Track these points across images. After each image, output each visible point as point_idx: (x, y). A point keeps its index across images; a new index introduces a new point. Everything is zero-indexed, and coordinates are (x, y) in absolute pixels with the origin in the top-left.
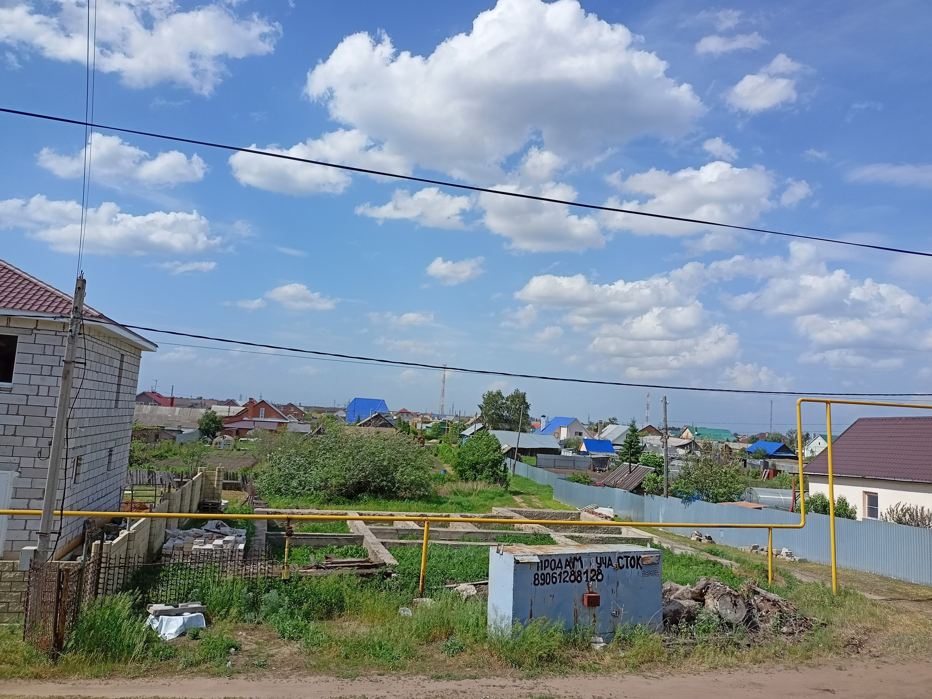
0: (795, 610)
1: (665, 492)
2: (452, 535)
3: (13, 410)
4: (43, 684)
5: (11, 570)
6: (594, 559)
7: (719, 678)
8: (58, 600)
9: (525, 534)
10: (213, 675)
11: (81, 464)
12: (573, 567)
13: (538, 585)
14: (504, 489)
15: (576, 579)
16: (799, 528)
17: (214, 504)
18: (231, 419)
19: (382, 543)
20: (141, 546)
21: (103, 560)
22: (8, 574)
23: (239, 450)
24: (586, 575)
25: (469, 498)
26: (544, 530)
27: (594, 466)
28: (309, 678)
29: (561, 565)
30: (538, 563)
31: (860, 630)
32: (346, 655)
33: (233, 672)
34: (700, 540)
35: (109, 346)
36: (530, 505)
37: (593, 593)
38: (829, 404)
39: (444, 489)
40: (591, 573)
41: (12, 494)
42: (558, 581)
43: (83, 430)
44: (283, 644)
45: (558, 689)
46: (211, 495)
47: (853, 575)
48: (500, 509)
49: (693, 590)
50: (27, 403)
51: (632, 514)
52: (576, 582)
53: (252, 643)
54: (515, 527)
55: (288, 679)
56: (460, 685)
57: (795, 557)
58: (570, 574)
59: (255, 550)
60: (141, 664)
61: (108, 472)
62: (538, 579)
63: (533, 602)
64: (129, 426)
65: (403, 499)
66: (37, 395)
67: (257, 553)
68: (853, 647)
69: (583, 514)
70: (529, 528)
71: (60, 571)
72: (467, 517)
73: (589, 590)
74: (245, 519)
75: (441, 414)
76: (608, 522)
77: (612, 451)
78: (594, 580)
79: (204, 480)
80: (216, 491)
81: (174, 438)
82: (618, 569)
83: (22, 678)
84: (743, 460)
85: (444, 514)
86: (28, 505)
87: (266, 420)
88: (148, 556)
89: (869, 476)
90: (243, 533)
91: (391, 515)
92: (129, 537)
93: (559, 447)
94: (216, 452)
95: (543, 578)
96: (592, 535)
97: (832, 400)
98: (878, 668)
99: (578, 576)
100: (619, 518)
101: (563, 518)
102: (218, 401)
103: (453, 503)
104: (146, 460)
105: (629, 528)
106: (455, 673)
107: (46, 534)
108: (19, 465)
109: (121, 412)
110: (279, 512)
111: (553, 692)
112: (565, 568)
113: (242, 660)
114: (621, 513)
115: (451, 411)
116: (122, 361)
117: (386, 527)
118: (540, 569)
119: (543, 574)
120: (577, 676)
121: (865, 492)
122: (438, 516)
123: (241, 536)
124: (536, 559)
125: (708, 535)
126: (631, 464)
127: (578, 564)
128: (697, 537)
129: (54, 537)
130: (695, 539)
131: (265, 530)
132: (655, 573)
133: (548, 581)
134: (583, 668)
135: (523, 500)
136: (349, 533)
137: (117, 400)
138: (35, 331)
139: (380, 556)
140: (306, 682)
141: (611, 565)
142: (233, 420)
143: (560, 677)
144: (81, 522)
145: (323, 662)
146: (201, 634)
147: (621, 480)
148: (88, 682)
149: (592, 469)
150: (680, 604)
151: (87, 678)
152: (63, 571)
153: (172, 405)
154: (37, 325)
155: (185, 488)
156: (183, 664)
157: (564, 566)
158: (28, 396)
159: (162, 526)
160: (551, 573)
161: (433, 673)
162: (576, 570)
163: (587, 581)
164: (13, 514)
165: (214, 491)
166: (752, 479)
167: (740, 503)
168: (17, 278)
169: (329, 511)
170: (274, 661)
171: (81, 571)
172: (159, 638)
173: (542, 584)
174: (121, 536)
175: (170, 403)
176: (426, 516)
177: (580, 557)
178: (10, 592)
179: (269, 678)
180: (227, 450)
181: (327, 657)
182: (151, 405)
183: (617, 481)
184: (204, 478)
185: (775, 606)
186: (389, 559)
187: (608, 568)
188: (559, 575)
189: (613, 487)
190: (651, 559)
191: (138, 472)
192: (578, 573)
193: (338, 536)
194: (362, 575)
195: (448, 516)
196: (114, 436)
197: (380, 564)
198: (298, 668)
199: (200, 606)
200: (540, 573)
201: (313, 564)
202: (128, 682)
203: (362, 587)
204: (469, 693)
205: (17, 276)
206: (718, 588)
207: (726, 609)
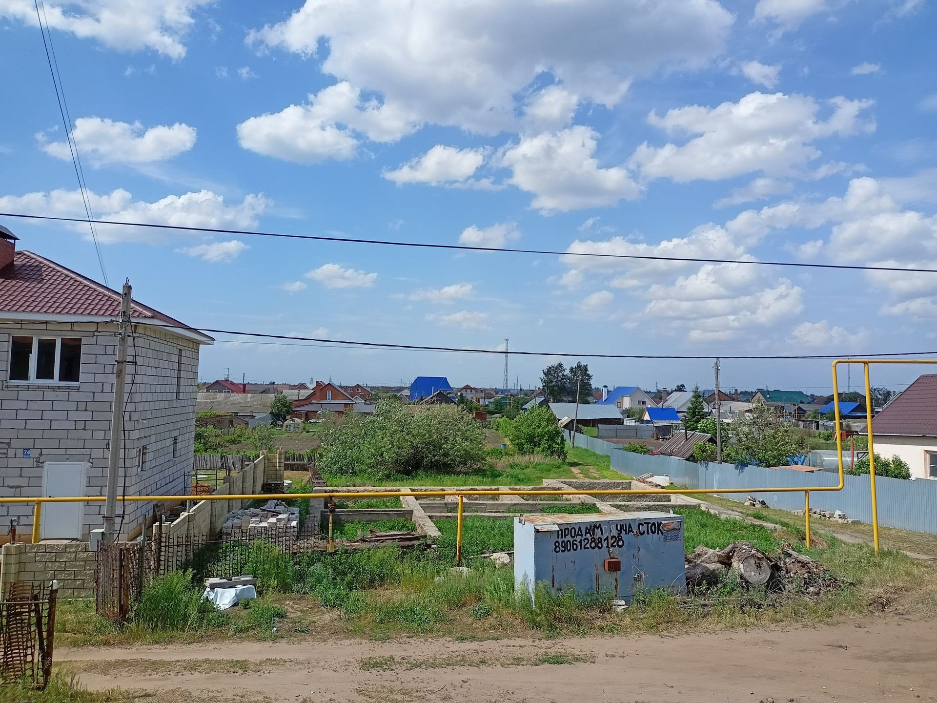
0: (825, 571)
1: (719, 458)
2: (499, 507)
3: (82, 406)
4: (111, 650)
5: (84, 551)
6: (614, 526)
7: (734, 636)
8: (121, 576)
9: (571, 504)
10: (259, 640)
11: (147, 453)
12: (594, 535)
13: (559, 552)
14: (561, 461)
15: (596, 545)
16: (838, 490)
17: (276, 485)
18: (301, 402)
19: (429, 516)
20: (202, 526)
21: (163, 540)
22: (81, 554)
23: (309, 432)
24: (606, 541)
25: (526, 471)
26: (590, 500)
27: (657, 434)
28: (344, 641)
29: (581, 532)
30: (558, 531)
31: (889, 589)
32: (380, 620)
33: (277, 637)
34: (754, 505)
35: (166, 343)
36: (587, 476)
37: (614, 558)
38: (868, 364)
39: (501, 463)
40: (612, 540)
41: (86, 483)
42: (579, 547)
43: (145, 422)
44: (326, 612)
45: (574, 648)
46: (274, 476)
47: (906, 535)
48: (549, 481)
49: (719, 553)
50: (94, 399)
51: (687, 481)
52: (597, 548)
53: (297, 612)
54: (564, 498)
55: (325, 643)
56: (482, 646)
57: (848, 519)
58: (590, 541)
59: (308, 527)
60: (197, 631)
61: (174, 459)
62: (558, 546)
63: (555, 567)
64: (192, 416)
65: (458, 473)
66: (102, 392)
67: (309, 529)
68: (878, 606)
69: (634, 483)
70: (575, 500)
71: (121, 550)
72: (516, 489)
73: (610, 555)
74: (304, 498)
75: (505, 388)
76: (658, 490)
77: (677, 418)
78: (615, 546)
79: (266, 463)
80: (278, 472)
81: (247, 424)
82: (638, 535)
83: (93, 645)
84: (816, 422)
85: (494, 487)
86: (101, 492)
87: (333, 401)
88: (211, 535)
89: (929, 434)
90: (296, 511)
91: (443, 490)
92: (190, 519)
93: (621, 416)
94: (287, 435)
95: (563, 545)
96: (638, 504)
97: (870, 360)
98: (899, 625)
99: (598, 543)
100: (674, 486)
101: (614, 488)
102: (290, 385)
103: (507, 476)
104: (220, 445)
105: (677, 495)
106: (479, 635)
107: (111, 518)
108: (90, 456)
109: (183, 403)
110: (336, 490)
111: (569, 650)
112: (585, 535)
113: (286, 625)
114: (677, 481)
115: (516, 385)
116: (180, 356)
117: (438, 501)
118: (560, 537)
119: (563, 541)
120: (595, 636)
121: (927, 451)
122: (488, 490)
123: (293, 514)
124: (556, 528)
125: (761, 500)
126: (687, 431)
127: (598, 532)
128: (751, 501)
129: (118, 520)
130: (749, 504)
131: (320, 508)
132: (676, 538)
133: (569, 548)
134: (602, 629)
135: (580, 471)
136: (402, 508)
137: (178, 393)
138: (96, 333)
139: (425, 529)
140: (341, 645)
141: (632, 531)
142: (302, 403)
143: (578, 638)
144: (151, 506)
145: (359, 627)
146: (252, 604)
147: (677, 448)
148: (149, 647)
149: (655, 437)
150: (706, 567)
151: (149, 643)
152: (123, 551)
153: (244, 391)
154: (98, 328)
155: (246, 471)
156: (233, 630)
157: (584, 533)
158: (94, 393)
159: (224, 507)
160: (571, 540)
161: (459, 635)
162: (597, 537)
163: (607, 547)
164: (88, 501)
165: (276, 473)
166: (824, 441)
167: (794, 467)
168: (78, 285)
169: (383, 488)
170: (315, 627)
171: (141, 550)
172: (214, 608)
173: (563, 551)
174: (182, 517)
175: (242, 390)
176: (476, 490)
177: (600, 525)
178: (85, 570)
179: (308, 641)
180: (297, 432)
181: (363, 622)
182: (225, 392)
183: (673, 449)
184: (266, 461)
185: (804, 567)
186: (432, 531)
187: (628, 534)
188: (579, 542)
189: (669, 455)
190: (672, 524)
191: (212, 456)
192: (598, 540)
193: (388, 511)
194: (403, 547)
195: (498, 489)
196: (178, 425)
197: (421, 536)
198: (336, 633)
199: (251, 579)
200: (560, 540)
201: (359, 538)
202: (184, 647)
203: (403, 558)
204: (488, 652)
205: (78, 283)
206: (744, 551)
207: (751, 571)
